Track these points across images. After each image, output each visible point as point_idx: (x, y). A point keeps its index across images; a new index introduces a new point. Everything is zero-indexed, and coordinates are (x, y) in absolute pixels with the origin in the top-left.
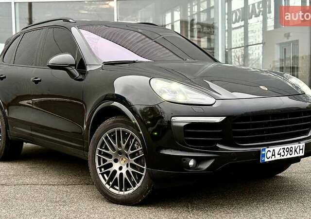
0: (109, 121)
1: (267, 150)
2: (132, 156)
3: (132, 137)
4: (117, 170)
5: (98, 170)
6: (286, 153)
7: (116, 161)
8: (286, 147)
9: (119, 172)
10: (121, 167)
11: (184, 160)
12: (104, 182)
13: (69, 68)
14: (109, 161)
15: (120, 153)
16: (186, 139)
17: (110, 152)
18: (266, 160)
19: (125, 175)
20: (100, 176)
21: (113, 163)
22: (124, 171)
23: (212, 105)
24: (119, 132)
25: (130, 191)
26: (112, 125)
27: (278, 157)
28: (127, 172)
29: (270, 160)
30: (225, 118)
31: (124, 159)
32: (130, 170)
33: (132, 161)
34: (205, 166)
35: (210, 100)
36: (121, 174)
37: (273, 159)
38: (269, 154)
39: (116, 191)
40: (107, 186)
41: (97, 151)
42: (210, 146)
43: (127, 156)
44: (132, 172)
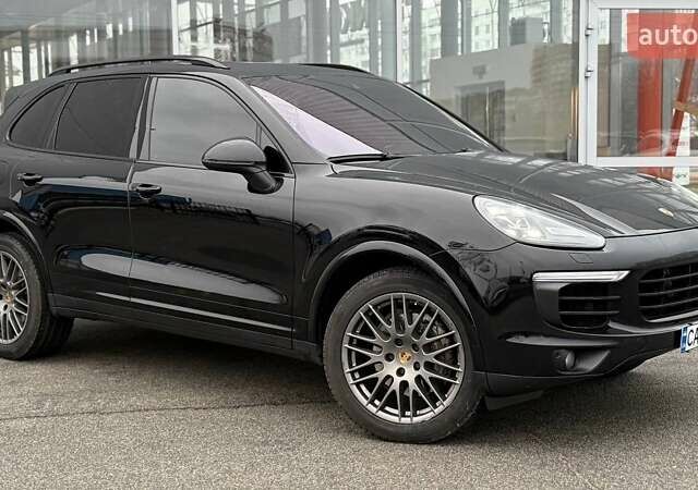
0: (372, 281)
1: (690, 328)
2: (429, 348)
3: (430, 311)
4: (393, 374)
5: (349, 377)
7: (389, 357)
10: (402, 371)
11: (558, 354)
12: (364, 402)
13: (255, 170)
14: (375, 357)
15: (398, 342)
17: (378, 340)
18: (686, 348)
19: (413, 386)
20: (354, 388)
21: (384, 362)
22: (410, 376)
23: (600, 249)
24: (398, 301)
25: (426, 415)
26: (382, 287)
28: (419, 379)
29: (692, 346)
30: (628, 272)
31: (408, 355)
32: (426, 374)
33: (430, 357)
34: (591, 365)
35: (598, 241)
37: (696, 345)
38: (692, 338)
39: (391, 416)
40: (370, 407)
41: (346, 340)
42: (597, 325)
43: (415, 346)
44: (431, 378)
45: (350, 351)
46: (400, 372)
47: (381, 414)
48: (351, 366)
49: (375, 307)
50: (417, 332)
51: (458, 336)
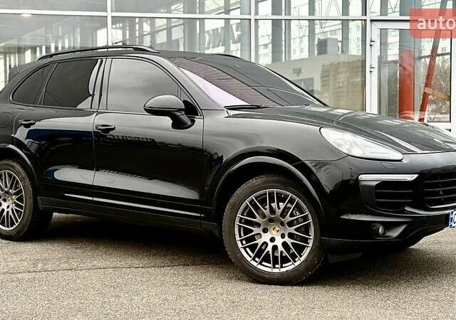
0: (254, 182)
1: (454, 212)
2: (291, 224)
3: (292, 200)
4: (268, 242)
5: (239, 243)
7: (265, 231)
9: (270, 245)
10: (273, 238)
11: (374, 226)
12: (249, 259)
13: (178, 114)
14: (256, 230)
15: (271, 220)
16: (377, 202)
17: (258, 219)
18: (453, 225)
19: (281, 248)
20: (243, 250)
21: (262, 233)
22: (279, 242)
23: (400, 161)
24: (271, 195)
25: (289, 267)
26: (262, 185)
28: (285, 244)
30: (416, 176)
31: (277, 229)
32: (289, 241)
33: (292, 230)
34: (395, 233)
35: (398, 156)
36: (275, 248)
39: (267, 268)
40: (253, 263)
41: (237, 219)
42: (399, 209)
43: (282, 224)
44: (292, 243)
45: (240, 227)
46: (272, 240)
47: (260, 267)
48: (240, 236)
49: (256, 199)
50: (283, 214)
51: (310, 216)
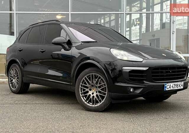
0: (87, 70)
1: (167, 84)
2: (99, 87)
3: (100, 78)
4: (91, 94)
5: (81, 95)
6: (175, 87)
7: (90, 90)
8: (175, 84)
9: (92, 95)
10: (93, 93)
11: (128, 88)
12: (84, 101)
13: (64, 44)
14: (87, 90)
15: (92, 86)
16: (129, 78)
17: (88, 85)
18: (167, 90)
19: (95, 97)
20: (82, 98)
21: (89, 91)
22: (95, 95)
24: (92, 75)
25: (98, 105)
26: (89, 72)
27: (172, 88)
28: (97, 95)
29: (168, 89)
30: (148, 68)
31: (95, 89)
32: (98, 94)
33: (100, 90)
34: (138, 91)
35: (141, 60)
36: (93, 97)
37: (170, 89)
38: (168, 87)
39: (90, 105)
40: (85, 102)
41: (80, 85)
42: (141, 82)
43: (96, 87)
44: (100, 95)
45: (81, 88)
46: (93, 94)
47: (88, 104)
48: (81, 92)
49: (87, 77)
50: (97, 83)
51: (106, 84)
